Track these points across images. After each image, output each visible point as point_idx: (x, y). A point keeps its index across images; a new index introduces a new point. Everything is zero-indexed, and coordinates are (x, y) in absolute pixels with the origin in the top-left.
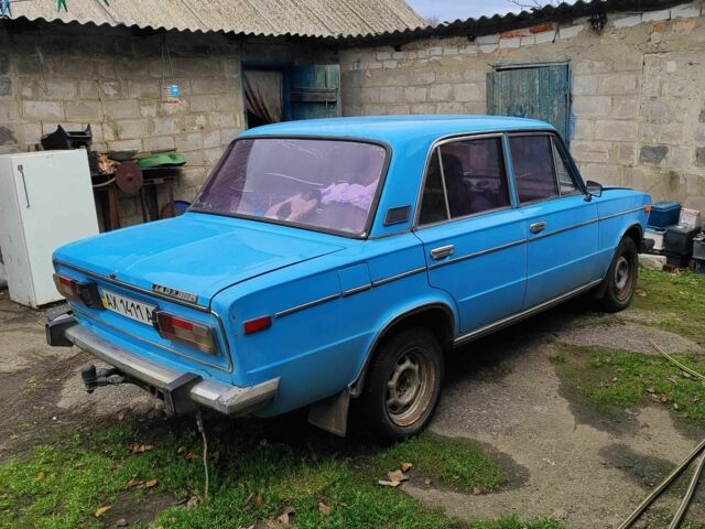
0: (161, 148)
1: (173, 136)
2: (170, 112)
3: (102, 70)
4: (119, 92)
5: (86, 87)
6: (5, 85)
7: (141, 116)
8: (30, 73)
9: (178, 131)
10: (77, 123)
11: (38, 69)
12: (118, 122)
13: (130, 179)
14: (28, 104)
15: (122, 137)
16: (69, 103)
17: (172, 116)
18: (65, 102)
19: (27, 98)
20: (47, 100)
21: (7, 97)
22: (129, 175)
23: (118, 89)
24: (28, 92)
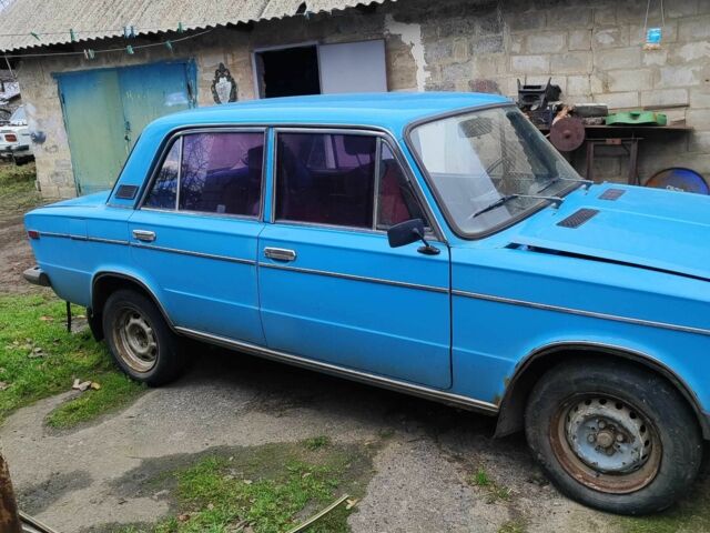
0: (665, 103)
1: (689, 89)
2: (688, 60)
3: (599, 18)
4: (616, 40)
5: (578, 37)
6: (498, 43)
7: (643, 66)
8: (521, 29)
9: (697, 83)
10: (562, 75)
11: (530, 25)
12: (610, 73)
13: (568, 137)
14: (515, 59)
15: (611, 89)
16: (556, 56)
17: (690, 63)
18: (552, 54)
19: (515, 54)
20: (534, 54)
21: (498, 54)
22: (567, 132)
23: (617, 37)
24: (517, 48)
